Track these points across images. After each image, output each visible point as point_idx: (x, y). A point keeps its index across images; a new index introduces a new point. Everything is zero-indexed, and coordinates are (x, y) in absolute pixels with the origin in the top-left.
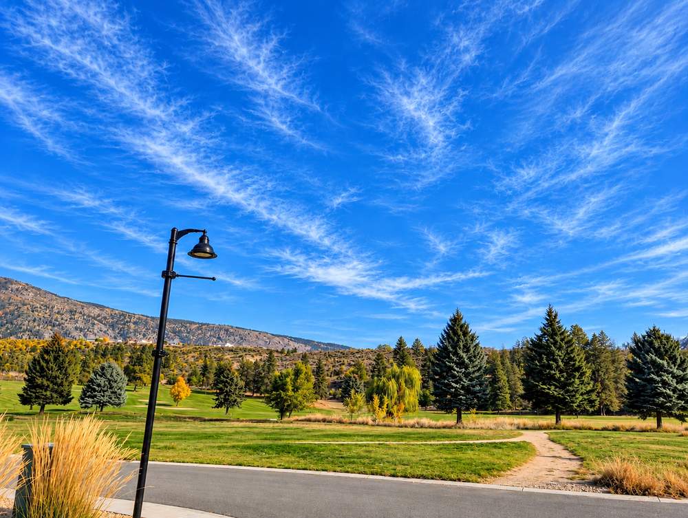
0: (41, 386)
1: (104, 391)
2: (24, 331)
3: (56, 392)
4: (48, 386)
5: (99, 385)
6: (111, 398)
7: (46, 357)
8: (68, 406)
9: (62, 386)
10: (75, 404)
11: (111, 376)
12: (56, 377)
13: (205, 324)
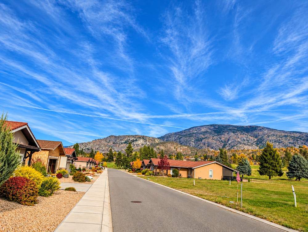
0: (267, 167)
1: (298, 170)
3: (274, 170)
4: (269, 167)
5: (295, 167)
6: (302, 174)
7: (265, 153)
8: (282, 177)
9: (276, 167)
10: (284, 176)
11: (300, 162)
12: (272, 163)
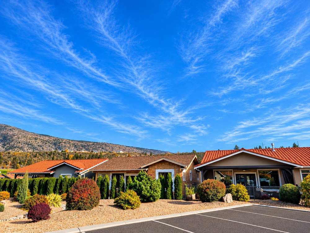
2: (15, 147)
13: (96, 142)
